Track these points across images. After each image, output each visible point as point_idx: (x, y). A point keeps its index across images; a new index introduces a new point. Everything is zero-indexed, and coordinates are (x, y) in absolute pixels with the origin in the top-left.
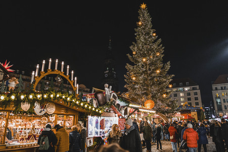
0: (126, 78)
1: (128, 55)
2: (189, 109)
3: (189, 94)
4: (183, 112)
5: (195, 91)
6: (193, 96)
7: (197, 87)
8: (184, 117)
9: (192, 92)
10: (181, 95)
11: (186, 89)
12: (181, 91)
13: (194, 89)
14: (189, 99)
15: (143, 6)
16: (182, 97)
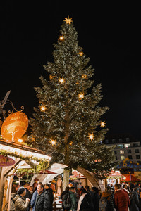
0: (35, 113)
1: (41, 78)
3: (130, 152)
4: (123, 172)
5: (136, 148)
6: (134, 154)
7: (139, 143)
8: (125, 178)
9: (133, 150)
10: (121, 152)
11: (127, 146)
12: (120, 148)
13: (135, 146)
14: (130, 157)
15: (68, 21)
16: (122, 155)
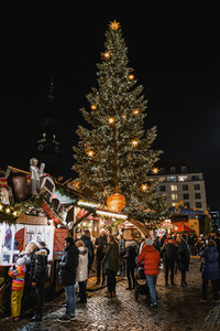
0: (75, 153)
1: (83, 110)
2: (187, 213)
3: (186, 188)
4: (175, 219)
5: (196, 183)
6: (192, 192)
7: (201, 175)
8: (176, 228)
9: (191, 185)
10: (173, 188)
11: (182, 178)
12: (172, 182)
13: (194, 179)
14: (186, 197)
15: (115, 25)
16: (174, 192)
